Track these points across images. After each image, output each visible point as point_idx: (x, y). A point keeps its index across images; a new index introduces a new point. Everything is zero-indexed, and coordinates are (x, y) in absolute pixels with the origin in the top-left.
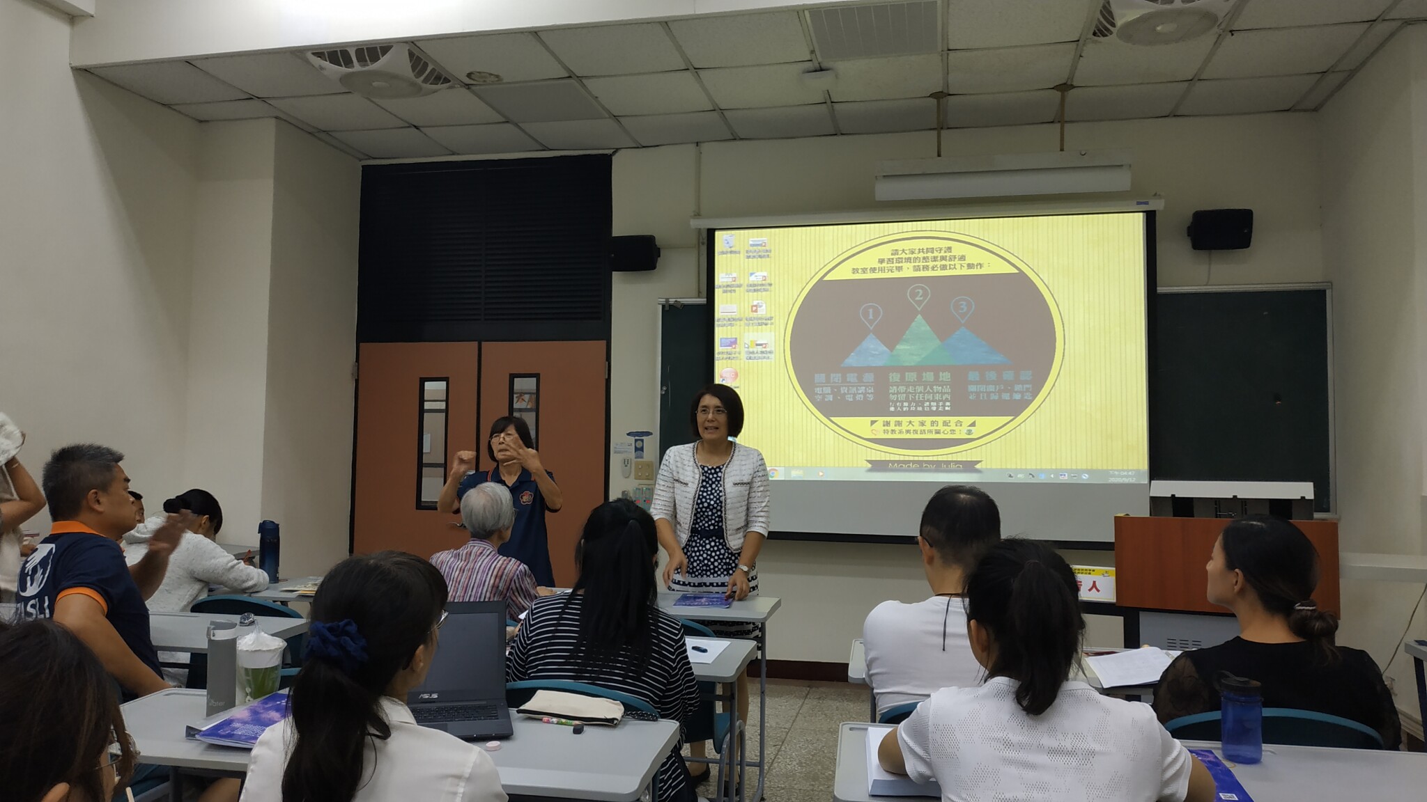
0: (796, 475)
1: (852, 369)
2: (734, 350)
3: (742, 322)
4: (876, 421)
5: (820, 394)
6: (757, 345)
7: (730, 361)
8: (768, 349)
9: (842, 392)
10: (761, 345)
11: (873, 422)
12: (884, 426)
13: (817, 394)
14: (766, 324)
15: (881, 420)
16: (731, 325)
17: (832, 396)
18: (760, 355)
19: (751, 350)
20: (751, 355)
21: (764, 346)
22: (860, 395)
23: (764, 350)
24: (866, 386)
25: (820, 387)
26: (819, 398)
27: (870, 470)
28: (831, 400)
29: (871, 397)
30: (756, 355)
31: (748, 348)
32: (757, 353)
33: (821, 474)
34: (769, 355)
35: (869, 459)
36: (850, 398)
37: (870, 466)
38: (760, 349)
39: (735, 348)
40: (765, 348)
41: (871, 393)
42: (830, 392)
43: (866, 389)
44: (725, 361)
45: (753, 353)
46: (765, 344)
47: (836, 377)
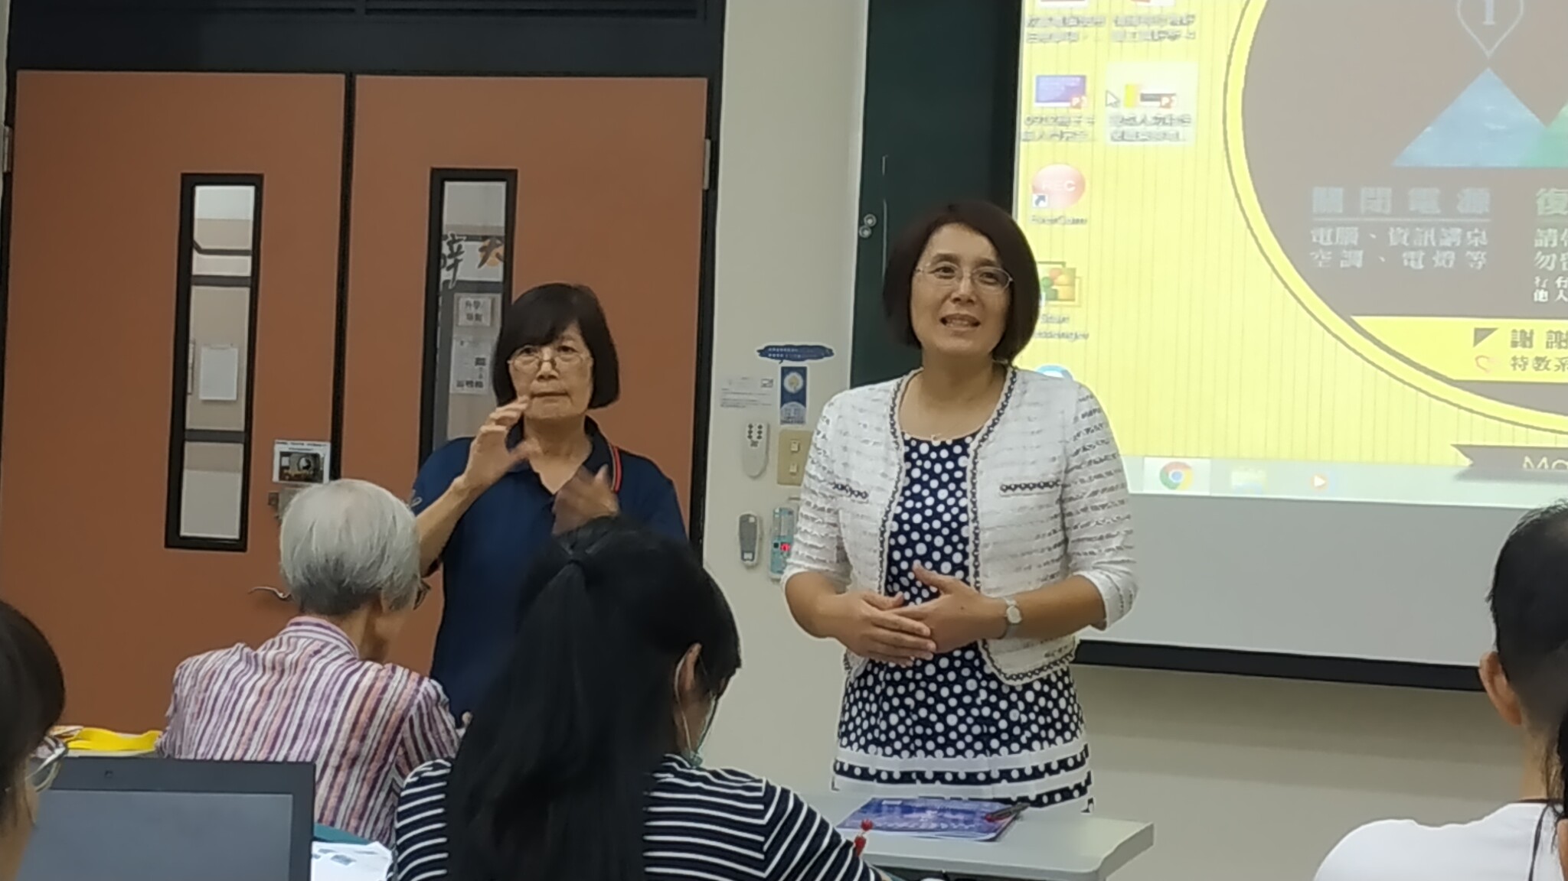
0: (1244, 483)
1: (1426, 176)
2: (1076, 111)
3: (1103, 31)
4: (1491, 331)
5: (1325, 248)
6: (1145, 98)
7: (1063, 143)
8: (1176, 112)
9: (1393, 242)
10: (1157, 98)
11: (1480, 335)
12: (1514, 344)
13: (1317, 246)
14: (1174, 37)
15: (1505, 328)
16: (1071, 38)
17: (1360, 253)
18: (1153, 128)
19: (1126, 113)
20: (1126, 128)
21: (1165, 100)
22: (1445, 254)
23: (1164, 112)
24: (1466, 228)
25: (1324, 225)
26: (1322, 258)
27: (1464, 476)
28: (1359, 265)
29: (1479, 260)
30: (1141, 128)
31: (1116, 104)
32: (1143, 121)
33: (1318, 482)
34: (1179, 128)
35: (1465, 441)
36: (1414, 261)
37: (1466, 462)
38: (1153, 109)
39: (1078, 106)
40: (1168, 106)
41: (1481, 248)
42: (1355, 242)
43: (1463, 237)
44: (1047, 144)
45: (1131, 121)
46: (1170, 96)
47: (1377, 199)
